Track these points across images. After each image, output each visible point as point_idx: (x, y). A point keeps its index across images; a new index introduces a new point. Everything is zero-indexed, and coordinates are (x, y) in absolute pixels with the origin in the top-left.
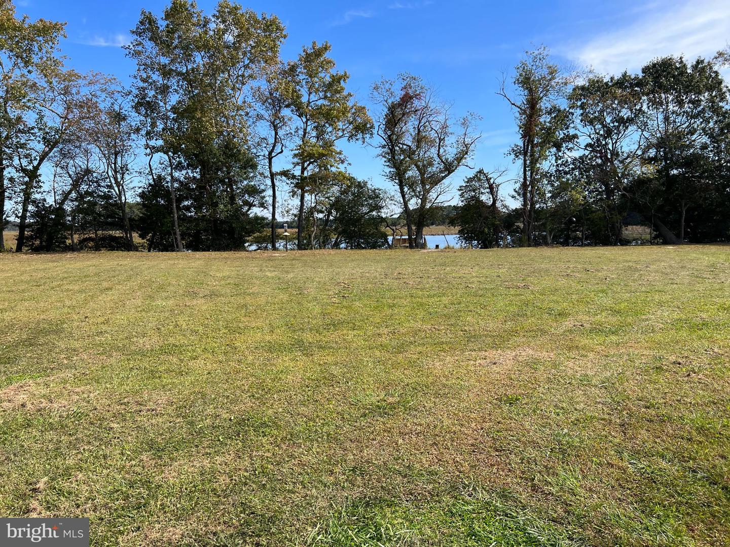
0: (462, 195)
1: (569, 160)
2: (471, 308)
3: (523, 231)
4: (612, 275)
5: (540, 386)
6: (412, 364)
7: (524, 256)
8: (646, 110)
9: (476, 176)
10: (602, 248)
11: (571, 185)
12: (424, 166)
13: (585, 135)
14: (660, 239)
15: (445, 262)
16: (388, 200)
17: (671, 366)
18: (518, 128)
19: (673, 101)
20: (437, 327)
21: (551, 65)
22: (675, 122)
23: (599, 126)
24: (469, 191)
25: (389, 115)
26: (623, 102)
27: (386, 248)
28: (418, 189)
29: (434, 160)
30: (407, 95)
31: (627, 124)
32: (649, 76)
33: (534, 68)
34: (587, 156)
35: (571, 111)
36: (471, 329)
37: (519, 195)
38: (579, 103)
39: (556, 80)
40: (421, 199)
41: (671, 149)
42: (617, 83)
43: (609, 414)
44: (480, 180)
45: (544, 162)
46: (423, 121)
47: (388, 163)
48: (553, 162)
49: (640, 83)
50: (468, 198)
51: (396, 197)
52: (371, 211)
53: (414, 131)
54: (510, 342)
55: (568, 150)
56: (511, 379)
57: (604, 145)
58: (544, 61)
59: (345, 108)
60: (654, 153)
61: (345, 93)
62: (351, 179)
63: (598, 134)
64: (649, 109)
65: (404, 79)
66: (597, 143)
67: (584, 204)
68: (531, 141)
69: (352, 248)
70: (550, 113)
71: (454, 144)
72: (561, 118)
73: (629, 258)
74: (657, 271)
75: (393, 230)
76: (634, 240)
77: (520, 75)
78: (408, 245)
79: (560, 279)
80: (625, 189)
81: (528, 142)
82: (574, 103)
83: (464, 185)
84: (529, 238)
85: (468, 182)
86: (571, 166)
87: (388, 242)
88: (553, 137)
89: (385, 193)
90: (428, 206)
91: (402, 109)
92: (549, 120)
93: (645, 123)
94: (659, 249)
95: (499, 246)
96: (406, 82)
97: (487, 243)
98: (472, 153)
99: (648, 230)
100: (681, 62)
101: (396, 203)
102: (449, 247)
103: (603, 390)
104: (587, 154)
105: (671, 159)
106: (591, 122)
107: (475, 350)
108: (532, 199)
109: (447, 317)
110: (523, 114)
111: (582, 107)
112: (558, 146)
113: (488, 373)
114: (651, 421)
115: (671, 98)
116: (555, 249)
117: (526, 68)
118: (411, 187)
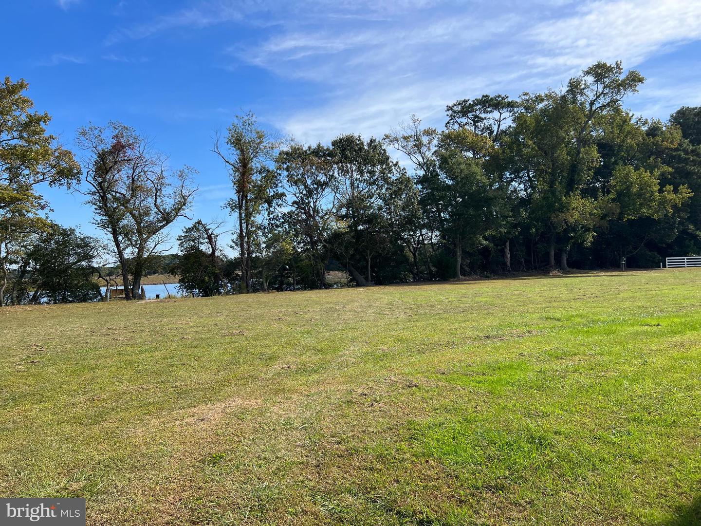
0: (181, 245)
1: (280, 215)
2: (185, 361)
3: (242, 278)
4: (316, 316)
5: (245, 438)
6: (109, 435)
7: (242, 302)
8: (337, 176)
9: (195, 226)
10: (310, 292)
11: (282, 236)
12: (140, 215)
13: (292, 194)
14: (355, 282)
15: (163, 313)
16: (101, 248)
17: (359, 398)
18: (233, 184)
19: (356, 170)
20: (145, 386)
21: (259, 130)
22: (359, 187)
23: (302, 187)
24: (188, 240)
25: (100, 163)
26: (319, 168)
27: (99, 301)
28: (134, 238)
29: (151, 210)
30: (119, 143)
31: (324, 187)
32: (337, 149)
33: (244, 131)
34: (294, 212)
35: (278, 171)
36: (182, 383)
37: (237, 245)
38: (285, 166)
39: (264, 144)
40: (137, 248)
41: (357, 209)
42: (313, 152)
43: (307, 456)
44: (198, 230)
45: (257, 216)
46: (138, 170)
47: (99, 211)
48: (266, 216)
49: (331, 154)
50: (187, 248)
51: (109, 245)
52: (79, 261)
53: (128, 180)
54: (221, 394)
55: (278, 206)
56: (218, 435)
57: (307, 203)
58: (253, 126)
59: (46, 151)
60: (345, 212)
61: (46, 135)
62: (53, 226)
63: (302, 193)
64: (339, 175)
65: (115, 128)
66: (302, 201)
67: (294, 254)
68: (244, 197)
69: (55, 303)
70: (260, 173)
71: (172, 195)
72: (271, 178)
73: (330, 300)
74: (351, 311)
75: (107, 281)
76: (335, 284)
77: (232, 136)
78: (124, 296)
79: (272, 323)
80: (325, 240)
81: (242, 197)
82: (280, 165)
83: (183, 235)
84: (247, 285)
85: (186, 232)
86: (282, 220)
87: (100, 294)
88: (264, 194)
89: (98, 241)
90: (146, 255)
91: (114, 157)
92: (259, 179)
93: (337, 187)
94: (353, 291)
95: (219, 293)
96: (117, 131)
97: (207, 292)
98: (189, 205)
99: (345, 275)
100: (360, 140)
101: (109, 252)
102: (169, 297)
103: (304, 432)
104: (294, 210)
105: (358, 217)
106: (296, 183)
107: (184, 408)
108: (248, 248)
109: (158, 373)
110: (237, 171)
111: (287, 169)
112: (269, 202)
113: (194, 432)
114: (341, 456)
115: (354, 168)
116: (271, 294)
117: (237, 130)
118: (126, 235)
